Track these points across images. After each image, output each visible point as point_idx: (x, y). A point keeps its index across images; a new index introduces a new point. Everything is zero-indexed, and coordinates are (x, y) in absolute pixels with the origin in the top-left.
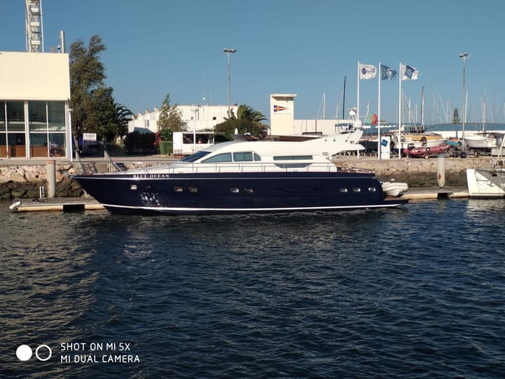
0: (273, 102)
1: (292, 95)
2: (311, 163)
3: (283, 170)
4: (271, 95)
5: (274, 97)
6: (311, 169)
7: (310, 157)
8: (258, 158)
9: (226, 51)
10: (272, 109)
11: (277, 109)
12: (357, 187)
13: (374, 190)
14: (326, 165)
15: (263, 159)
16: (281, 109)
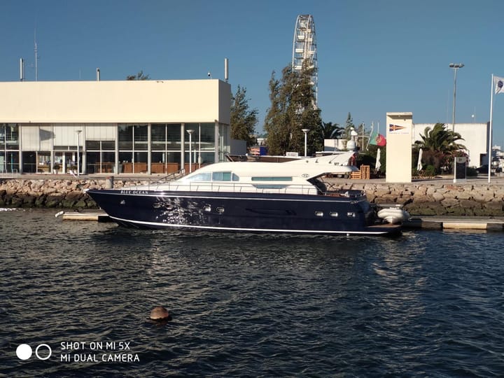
0: (389, 121)
1: (410, 113)
2: (289, 185)
3: (260, 191)
4: (388, 114)
5: (390, 116)
6: (289, 191)
7: (290, 179)
8: (235, 178)
9: (453, 66)
10: (388, 128)
11: (392, 128)
12: (335, 211)
13: (354, 215)
14: (301, 187)
15: (242, 180)
16: (398, 128)
